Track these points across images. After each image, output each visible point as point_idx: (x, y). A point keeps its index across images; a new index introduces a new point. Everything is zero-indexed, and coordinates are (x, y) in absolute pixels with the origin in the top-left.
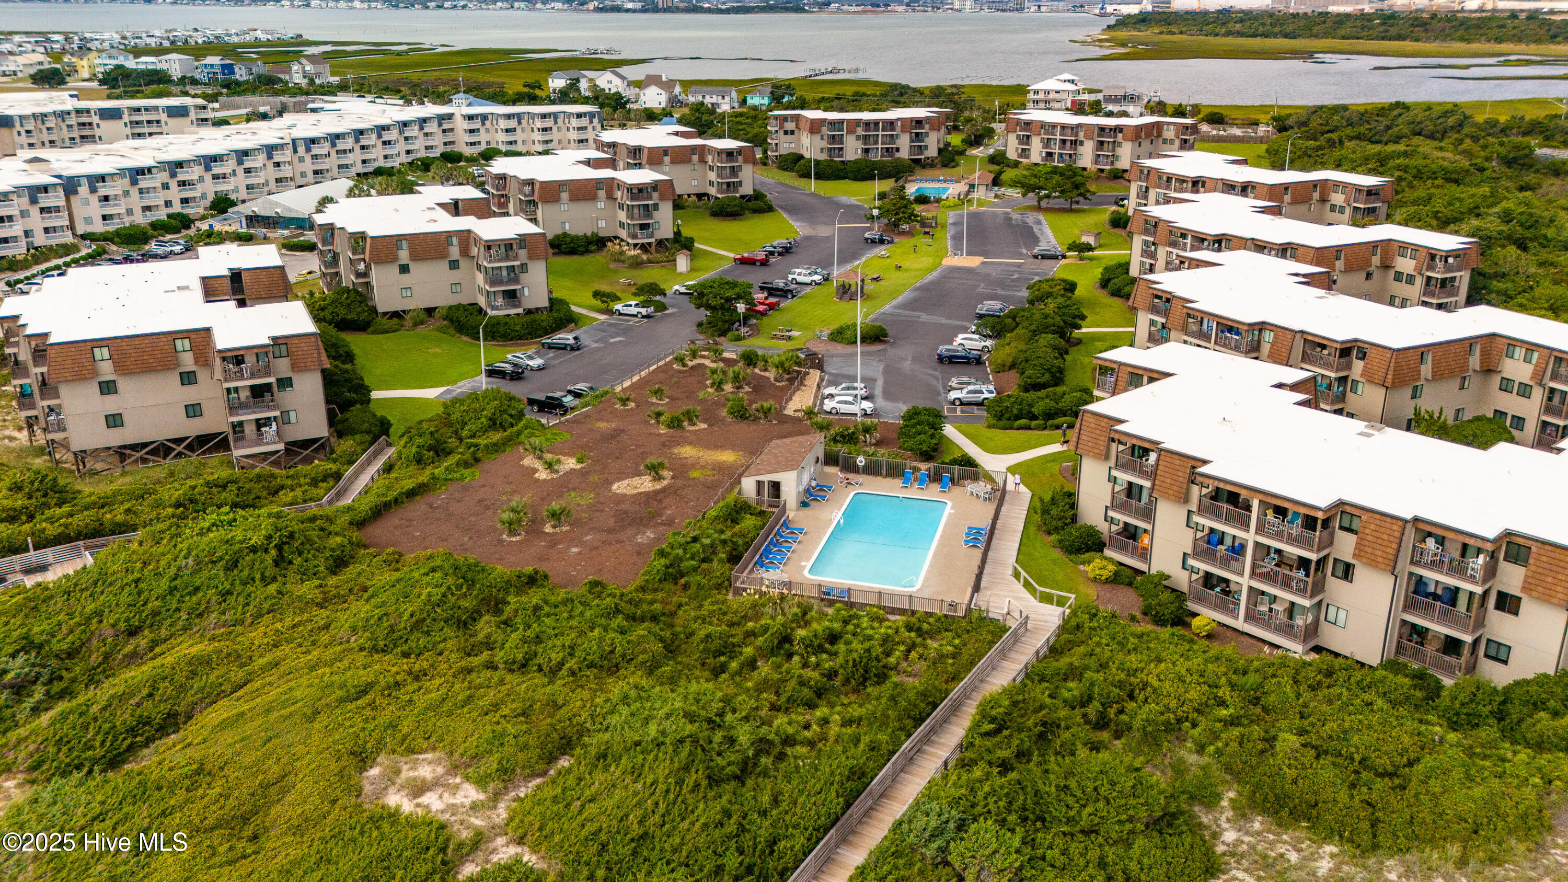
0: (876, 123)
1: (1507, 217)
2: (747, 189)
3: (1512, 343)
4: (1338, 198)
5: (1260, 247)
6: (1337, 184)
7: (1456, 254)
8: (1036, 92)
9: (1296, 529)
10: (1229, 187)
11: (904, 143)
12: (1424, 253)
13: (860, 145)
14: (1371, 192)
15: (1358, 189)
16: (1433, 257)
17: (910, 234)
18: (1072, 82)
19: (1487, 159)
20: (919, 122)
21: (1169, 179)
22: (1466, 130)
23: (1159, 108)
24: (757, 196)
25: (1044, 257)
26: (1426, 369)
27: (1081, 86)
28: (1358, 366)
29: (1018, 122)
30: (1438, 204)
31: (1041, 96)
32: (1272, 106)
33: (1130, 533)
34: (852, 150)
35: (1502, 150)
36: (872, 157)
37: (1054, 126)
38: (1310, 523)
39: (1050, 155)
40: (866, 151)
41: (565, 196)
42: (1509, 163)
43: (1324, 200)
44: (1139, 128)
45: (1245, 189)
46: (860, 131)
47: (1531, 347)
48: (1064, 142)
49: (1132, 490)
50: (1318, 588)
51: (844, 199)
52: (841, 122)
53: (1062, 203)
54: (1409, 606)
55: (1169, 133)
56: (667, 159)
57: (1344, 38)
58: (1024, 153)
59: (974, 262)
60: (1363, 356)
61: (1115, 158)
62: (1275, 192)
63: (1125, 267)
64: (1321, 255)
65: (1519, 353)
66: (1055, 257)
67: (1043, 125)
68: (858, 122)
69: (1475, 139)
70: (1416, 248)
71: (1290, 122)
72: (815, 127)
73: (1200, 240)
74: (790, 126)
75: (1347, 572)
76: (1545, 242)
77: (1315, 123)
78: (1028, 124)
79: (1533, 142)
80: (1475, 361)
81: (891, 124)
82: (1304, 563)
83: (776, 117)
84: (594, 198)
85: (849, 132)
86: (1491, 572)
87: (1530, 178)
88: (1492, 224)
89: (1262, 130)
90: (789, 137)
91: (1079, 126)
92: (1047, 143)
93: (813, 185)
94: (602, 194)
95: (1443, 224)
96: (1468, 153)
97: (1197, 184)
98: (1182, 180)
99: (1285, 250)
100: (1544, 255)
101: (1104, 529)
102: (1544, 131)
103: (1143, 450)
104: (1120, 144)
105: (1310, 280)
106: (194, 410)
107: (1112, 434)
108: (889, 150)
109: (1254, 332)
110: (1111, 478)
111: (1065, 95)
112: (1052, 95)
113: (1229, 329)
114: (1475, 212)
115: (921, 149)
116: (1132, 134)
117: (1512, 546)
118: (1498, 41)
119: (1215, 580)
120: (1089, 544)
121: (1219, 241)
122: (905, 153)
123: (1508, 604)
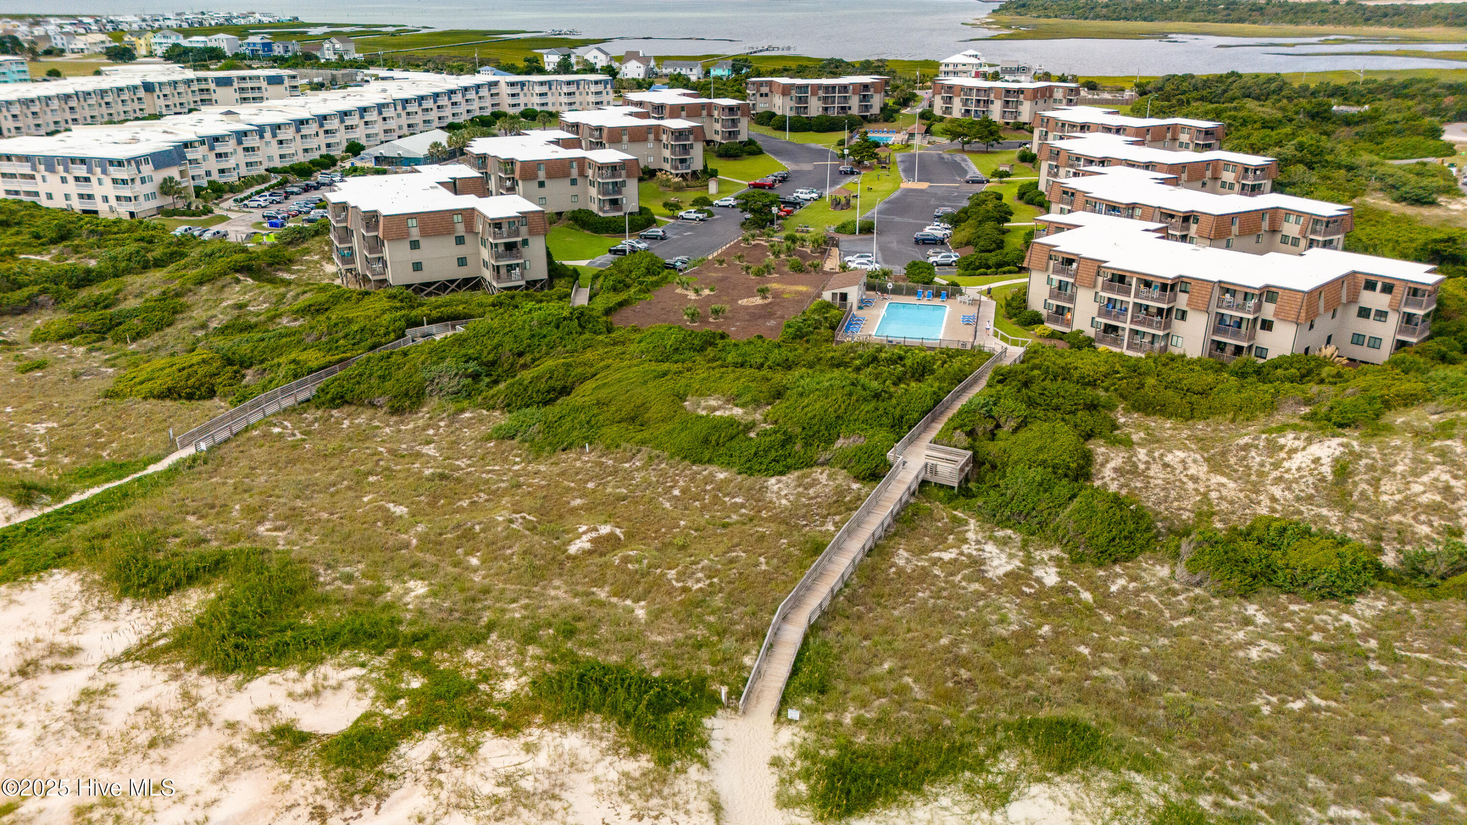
0: (834, 87)
1: (1301, 147)
2: (743, 137)
3: (1289, 212)
4: (1184, 138)
5: (1131, 164)
6: (1184, 127)
7: (1262, 168)
8: (947, 65)
9: (1156, 293)
10: (1107, 129)
11: (855, 103)
12: (1240, 169)
13: (821, 104)
14: (1208, 133)
15: (1199, 130)
16: (1246, 170)
17: (870, 168)
18: (975, 56)
19: (1297, 113)
20: (866, 87)
21: (1064, 125)
22: (1285, 93)
23: (1047, 76)
24: (751, 142)
25: (974, 182)
26: (1235, 229)
27: (983, 60)
28: (1194, 227)
29: (943, 86)
30: (1253, 140)
31: (951, 68)
32: (1136, 76)
33: (1060, 311)
34: (815, 108)
35: (1308, 107)
36: (830, 114)
37: (971, 89)
38: (1164, 287)
39: (968, 111)
40: (826, 109)
41: (625, 138)
42: (1313, 116)
43: (1174, 139)
44: (1036, 90)
45: (1119, 130)
46: (821, 93)
47: (1299, 214)
48: (978, 101)
49: (1062, 286)
50: (1168, 325)
51: (813, 145)
52: (807, 86)
53: (982, 146)
54: (1215, 331)
55: (1058, 95)
56: (684, 113)
57: (1193, 21)
58: (948, 110)
59: (924, 185)
60: (1196, 221)
61: (1017, 113)
62: (1140, 131)
63: (1036, 185)
64: (1171, 168)
65: (1292, 218)
66: (982, 182)
67: (962, 88)
68: (819, 86)
69: (1290, 99)
70: (1235, 165)
71: (1148, 88)
72: (786, 90)
73: (1090, 161)
74: (765, 89)
75: (1182, 316)
76: (1326, 164)
77: (1169, 87)
78: (950, 87)
79: (1333, 101)
80: (1265, 225)
81: (844, 88)
82: (1161, 310)
83: (754, 83)
84: (646, 140)
85: (813, 94)
86: (1259, 308)
87: (1329, 127)
88: (1289, 150)
89: (1127, 94)
90: (764, 99)
91: (990, 89)
92: (965, 102)
93: (787, 136)
94: (651, 137)
95: (1255, 150)
96: (1283, 109)
97: (1084, 127)
98: (1073, 126)
99: (1148, 166)
100: (1324, 172)
101: (1044, 313)
102: (1343, 93)
103: (1069, 261)
104: (1021, 103)
105: (1164, 181)
106: (462, 262)
107: (1051, 253)
108: (843, 108)
109: (1129, 210)
110: (1049, 281)
111: (969, 68)
112: (960, 68)
113: (1113, 208)
114: (1279, 143)
115: (867, 108)
116: (1029, 94)
117: (1269, 293)
118: (1322, 22)
119: (1110, 329)
120: (1036, 320)
121: (1103, 162)
122: (855, 111)
123: (1267, 325)
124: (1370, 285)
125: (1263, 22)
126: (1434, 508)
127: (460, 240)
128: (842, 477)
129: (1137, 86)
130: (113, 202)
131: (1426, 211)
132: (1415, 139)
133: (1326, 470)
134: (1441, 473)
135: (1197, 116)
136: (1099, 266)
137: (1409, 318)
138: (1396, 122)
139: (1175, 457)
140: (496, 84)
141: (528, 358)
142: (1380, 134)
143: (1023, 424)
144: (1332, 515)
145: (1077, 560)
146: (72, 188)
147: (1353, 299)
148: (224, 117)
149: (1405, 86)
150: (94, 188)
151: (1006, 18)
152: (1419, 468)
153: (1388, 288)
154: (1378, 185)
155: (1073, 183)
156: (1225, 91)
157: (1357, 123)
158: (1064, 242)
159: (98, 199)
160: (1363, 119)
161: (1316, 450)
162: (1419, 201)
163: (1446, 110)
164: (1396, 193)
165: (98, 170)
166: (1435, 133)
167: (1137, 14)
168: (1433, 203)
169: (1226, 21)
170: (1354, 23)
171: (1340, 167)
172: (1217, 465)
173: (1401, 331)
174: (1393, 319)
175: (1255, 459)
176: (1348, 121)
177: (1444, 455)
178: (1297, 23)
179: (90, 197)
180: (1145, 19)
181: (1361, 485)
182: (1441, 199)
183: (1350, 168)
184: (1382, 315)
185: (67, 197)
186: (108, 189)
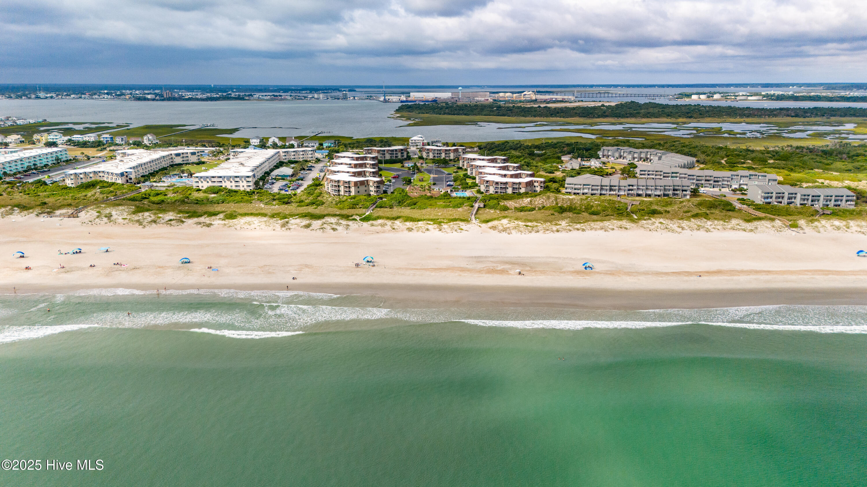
0: (393, 150)
1: (525, 162)
4: (499, 161)
5: (489, 166)
7: (517, 167)
8: (412, 140)
10: (480, 160)
11: (399, 155)
13: (389, 155)
14: (504, 160)
15: (502, 159)
18: (421, 137)
19: (525, 154)
20: (402, 150)
21: (468, 159)
22: (522, 148)
23: (447, 144)
25: (449, 174)
27: (424, 138)
30: (515, 161)
32: (476, 142)
33: (487, 190)
34: (388, 157)
35: (528, 152)
36: (392, 158)
37: (435, 150)
38: (504, 184)
39: (434, 156)
40: (391, 157)
41: (358, 166)
42: (530, 154)
43: (496, 161)
45: (483, 160)
46: (389, 152)
47: (525, 173)
50: (506, 190)
52: (383, 150)
53: (444, 166)
54: (513, 190)
55: (460, 151)
57: (485, 115)
58: (428, 156)
61: (450, 156)
62: (488, 160)
63: (467, 174)
64: (499, 167)
67: (432, 149)
68: (389, 150)
69: (523, 150)
70: (512, 166)
71: (482, 147)
72: (379, 152)
73: (480, 167)
74: (370, 151)
75: (508, 188)
77: (488, 147)
78: (428, 150)
79: (535, 150)
81: (396, 150)
82: (504, 188)
83: (366, 149)
84: (363, 166)
85: (385, 153)
86: (519, 186)
87: (534, 157)
88: (523, 163)
91: (441, 149)
92: (433, 154)
93: (384, 165)
94: (364, 166)
95: (515, 163)
96: (522, 153)
97: (474, 159)
98: (471, 159)
99: (493, 166)
101: (484, 192)
102: (538, 147)
103: (487, 182)
104: (450, 153)
105: (499, 170)
106: (366, 191)
107: (484, 180)
108: (396, 156)
109: (494, 174)
110: (484, 185)
111: (420, 141)
112: (417, 141)
113: (490, 174)
114: (521, 161)
115: (403, 156)
116: (453, 151)
117: (520, 183)
118: (535, 116)
119: (496, 192)
120: (482, 193)
121: (483, 167)
122: (400, 157)
123: (520, 188)
124: (535, 182)
125: (512, 116)
126: (542, 204)
127: (366, 186)
128: (468, 207)
129: (478, 146)
130: (245, 187)
131: (552, 175)
132: (554, 159)
133: (529, 201)
134: (542, 200)
135: (501, 155)
136: (493, 181)
137: (541, 187)
138: (549, 155)
139: (510, 203)
140: (279, 152)
141: (404, 201)
142: (546, 159)
143: (489, 200)
144: (530, 206)
145: (501, 211)
146: (234, 184)
147: (533, 184)
148: (241, 165)
149: (555, 144)
150: (241, 184)
151: (405, 114)
152: (540, 200)
153: (537, 182)
154: (541, 170)
155: (480, 170)
156: (505, 148)
157: (541, 156)
158: (486, 179)
159: (241, 186)
160: (542, 155)
161: (528, 200)
162: (550, 173)
163: (564, 152)
164: (546, 171)
165: (243, 179)
166: (559, 158)
167: (461, 112)
168: (553, 173)
169: (498, 116)
170: (547, 116)
171: (534, 166)
172: (516, 203)
173: (540, 189)
174: (539, 187)
175: (520, 202)
176: (539, 155)
177: (542, 198)
178: (525, 116)
179: (239, 186)
180: (465, 115)
181: (533, 202)
182: (555, 172)
183: (536, 166)
184: (537, 186)
185: (231, 186)
186: (245, 184)
